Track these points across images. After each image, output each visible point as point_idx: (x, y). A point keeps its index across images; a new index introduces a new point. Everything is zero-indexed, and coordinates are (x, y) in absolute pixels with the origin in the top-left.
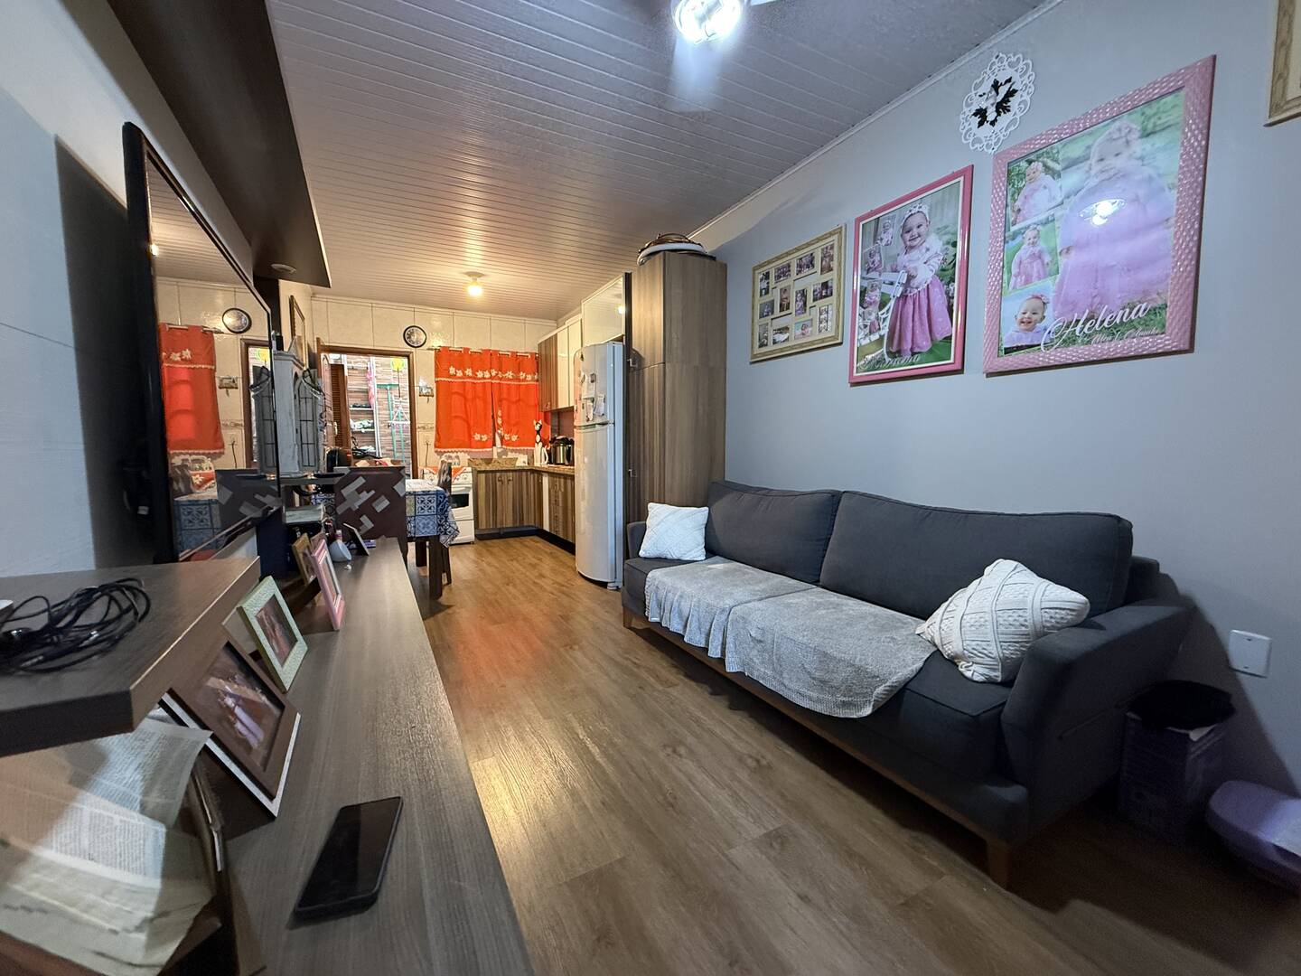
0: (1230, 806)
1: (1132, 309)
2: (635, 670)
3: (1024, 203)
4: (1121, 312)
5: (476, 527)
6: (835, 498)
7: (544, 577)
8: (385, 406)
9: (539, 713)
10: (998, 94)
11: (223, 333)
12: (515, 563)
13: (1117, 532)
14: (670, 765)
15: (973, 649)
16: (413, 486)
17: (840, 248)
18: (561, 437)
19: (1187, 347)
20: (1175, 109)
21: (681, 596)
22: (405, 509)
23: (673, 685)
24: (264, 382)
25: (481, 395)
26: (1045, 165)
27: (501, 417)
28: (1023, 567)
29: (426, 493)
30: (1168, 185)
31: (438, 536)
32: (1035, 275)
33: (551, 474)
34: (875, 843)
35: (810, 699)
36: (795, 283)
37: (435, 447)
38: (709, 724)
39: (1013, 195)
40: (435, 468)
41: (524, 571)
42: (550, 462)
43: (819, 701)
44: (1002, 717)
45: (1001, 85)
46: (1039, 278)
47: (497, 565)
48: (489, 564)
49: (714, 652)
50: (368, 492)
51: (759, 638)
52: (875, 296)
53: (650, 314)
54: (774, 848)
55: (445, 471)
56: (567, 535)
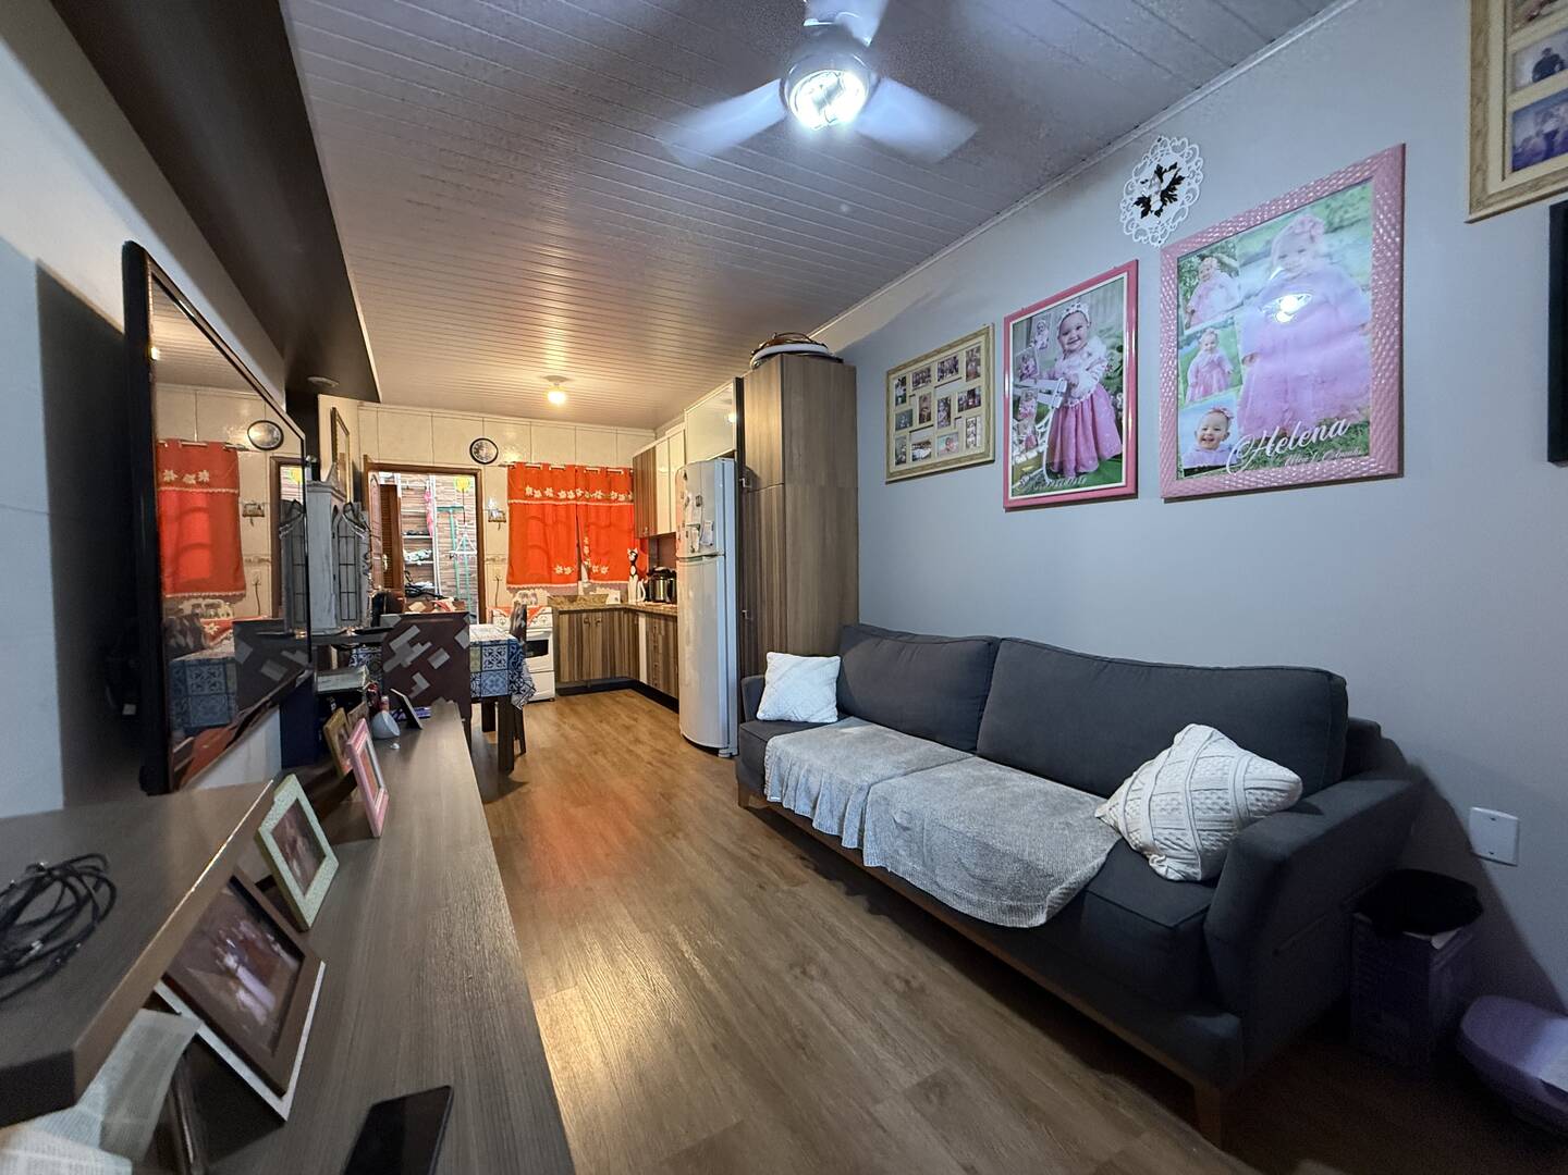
0: (1486, 1029)
1: (1329, 427)
2: (754, 863)
3: (1198, 304)
4: (1317, 430)
5: (557, 679)
6: (992, 646)
7: (640, 742)
8: (446, 533)
9: (634, 925)
10: (1162, 181)
11: (247, 450)
12: (605, 726)
13: (1328, 691)
14: (798, 991)
15: (1167, 839)
16: (479, 634)
17: (988, 351)
18: (661, 568)
19: (1395, 471)
20: (1361, 202)
21: (809, 771)
22: (469, 663)
23: (801, 883)
24: (295, 519)
25: (564, 520)
26: (1220, 262)
27: (588, 545)
28: (1219, 734)
29: (496, 643)
30: (1362, 286)
31: (510, 696)
32: (1215, 386)
33: (649, 614)
34: (1056, 1090)
35: (970, 902)
36: (937, 391)
37: (508, 582)
38: (844, 931)
39: (1184, 295)
40: (507, 609)
41: (615, 734)
42: (648, 599)
43: (981, 905)
44: (1205, 926)
45: (1166, 171)
46: (1220, 390)
47: (580, 726)
48: (573, 727)
49: (849, 842)
50: (423, 645)
51: (905, 824)
52: (1030, 407)
53: (766, 422)
54: (930, 1102)
55: (518, 616)
56: (669, 689)
